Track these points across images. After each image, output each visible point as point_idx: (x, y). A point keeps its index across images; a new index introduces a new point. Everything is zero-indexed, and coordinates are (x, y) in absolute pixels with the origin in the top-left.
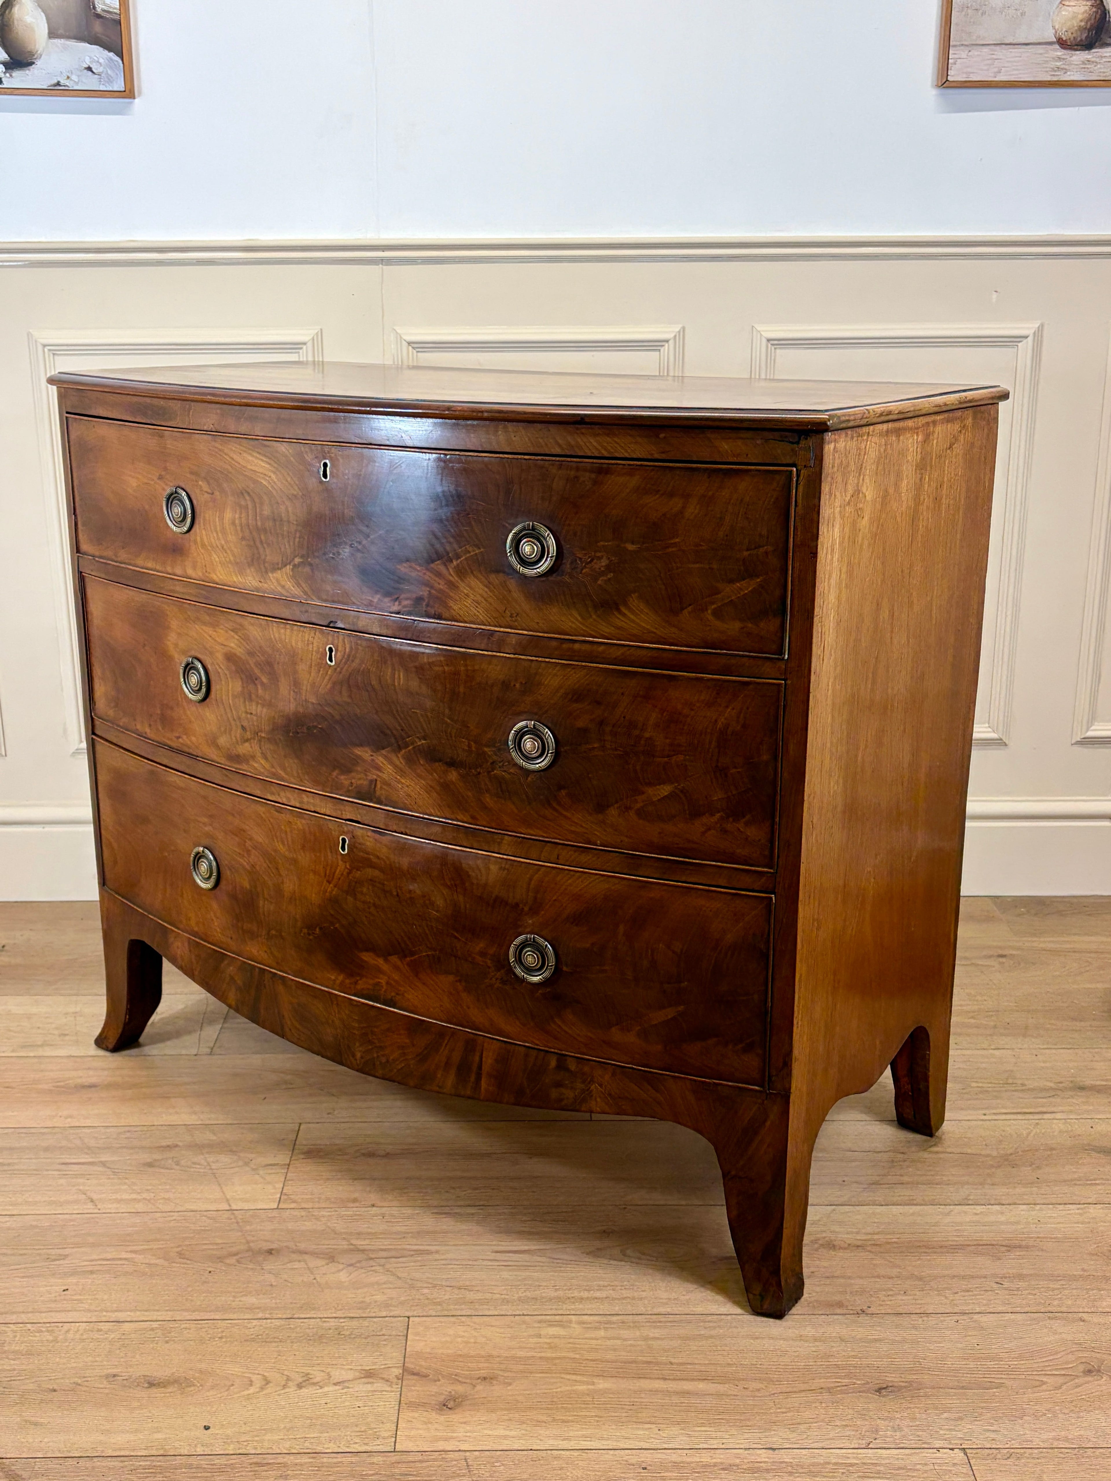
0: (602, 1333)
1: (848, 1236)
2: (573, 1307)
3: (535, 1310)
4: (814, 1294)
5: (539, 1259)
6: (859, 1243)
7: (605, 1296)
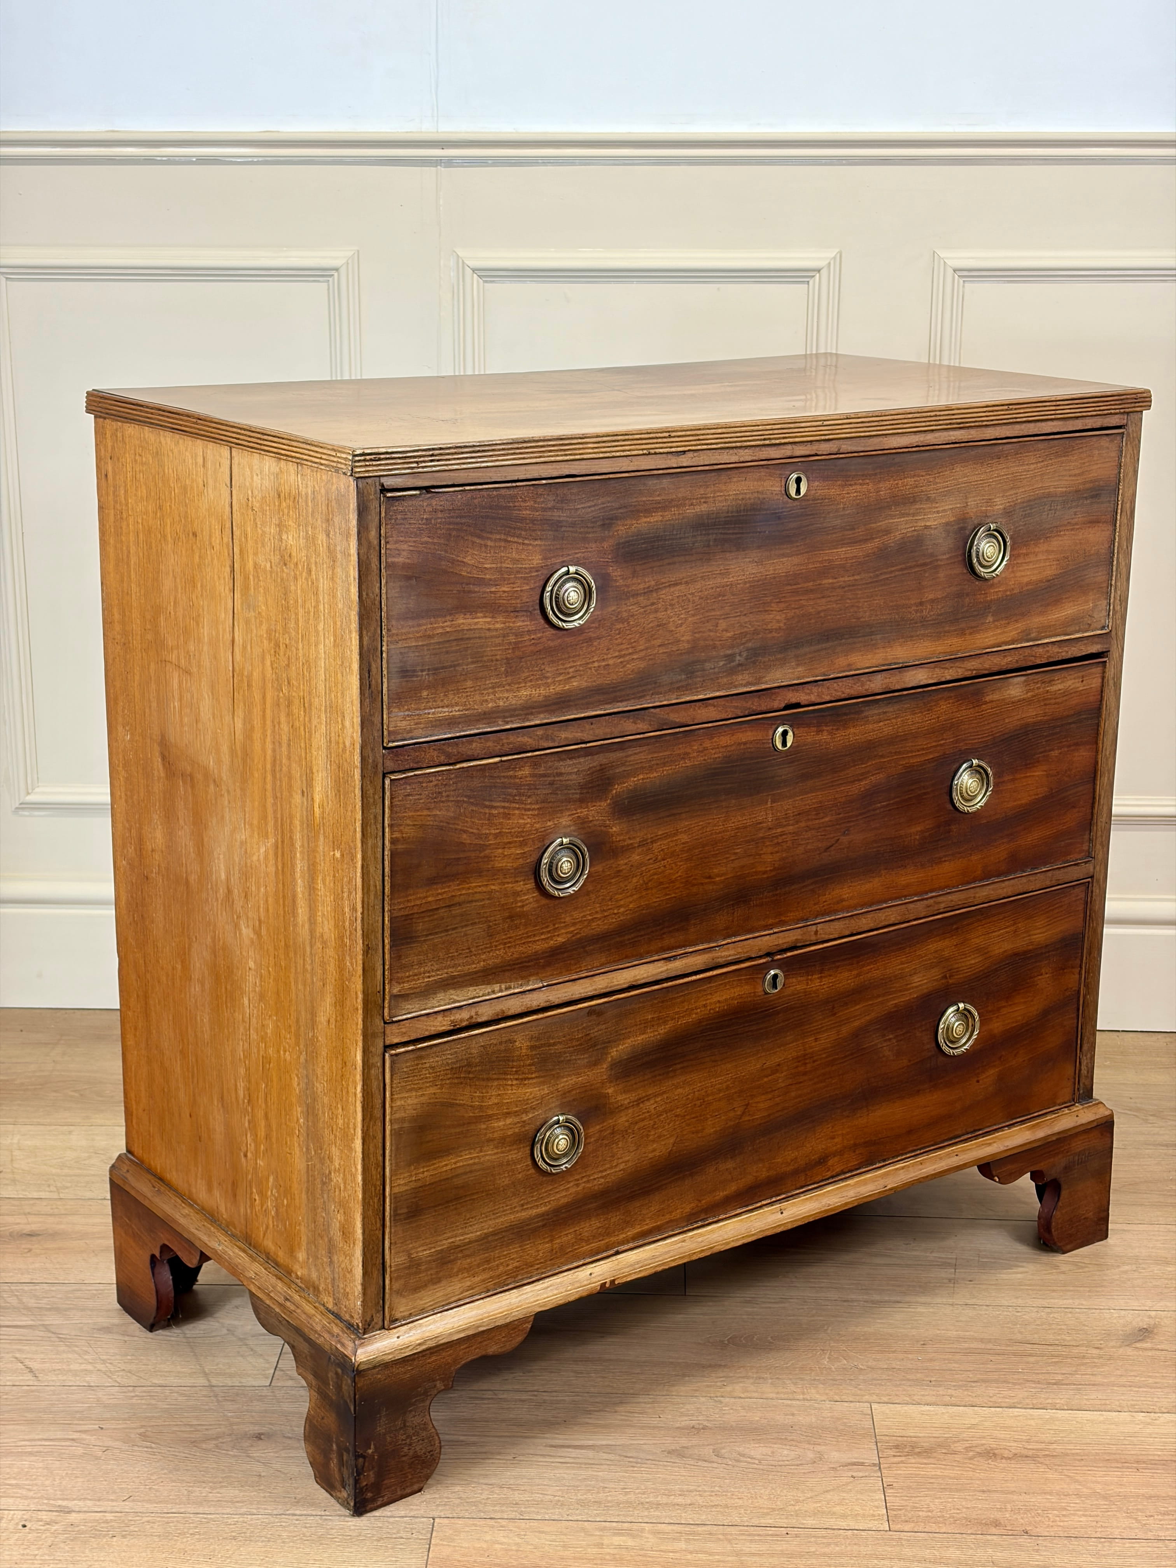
0: (682, 1545)
1: (1015, 1444)
2: (646, 1513)
3: (598, 1515)
4: (964, 1510)
5: (605, 1456)
6: (1030, 1453)
7: (689, 1502)
